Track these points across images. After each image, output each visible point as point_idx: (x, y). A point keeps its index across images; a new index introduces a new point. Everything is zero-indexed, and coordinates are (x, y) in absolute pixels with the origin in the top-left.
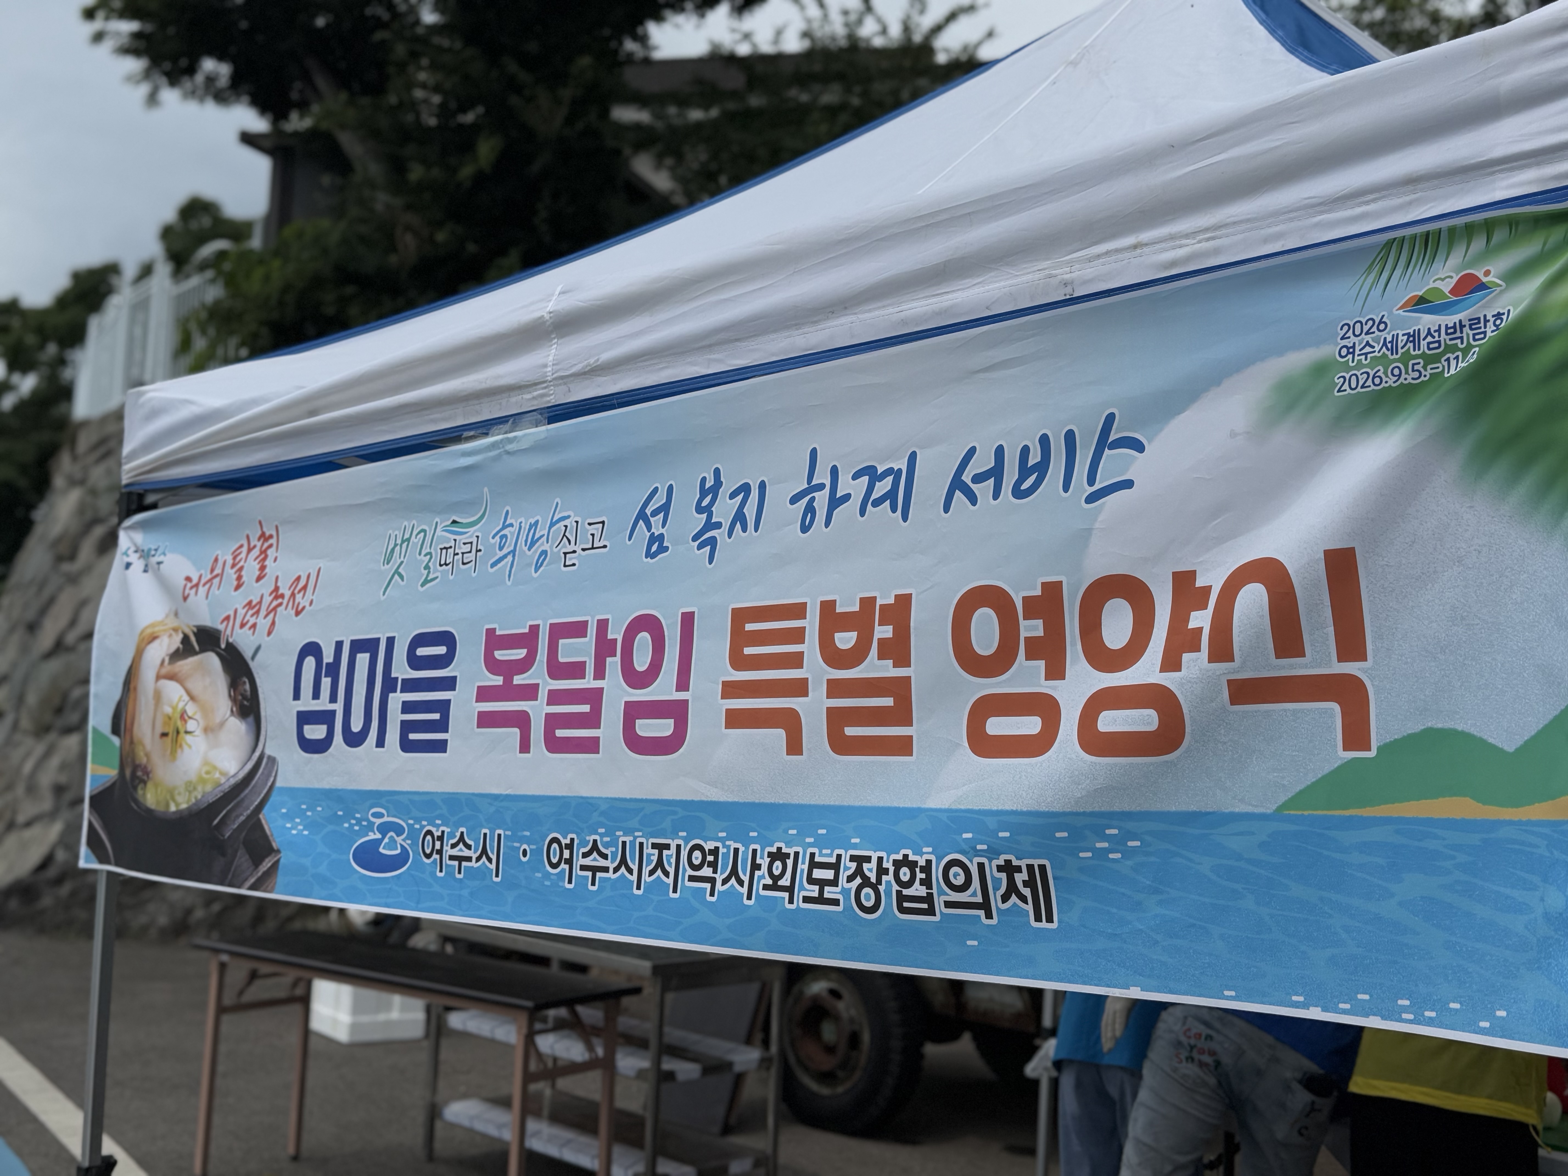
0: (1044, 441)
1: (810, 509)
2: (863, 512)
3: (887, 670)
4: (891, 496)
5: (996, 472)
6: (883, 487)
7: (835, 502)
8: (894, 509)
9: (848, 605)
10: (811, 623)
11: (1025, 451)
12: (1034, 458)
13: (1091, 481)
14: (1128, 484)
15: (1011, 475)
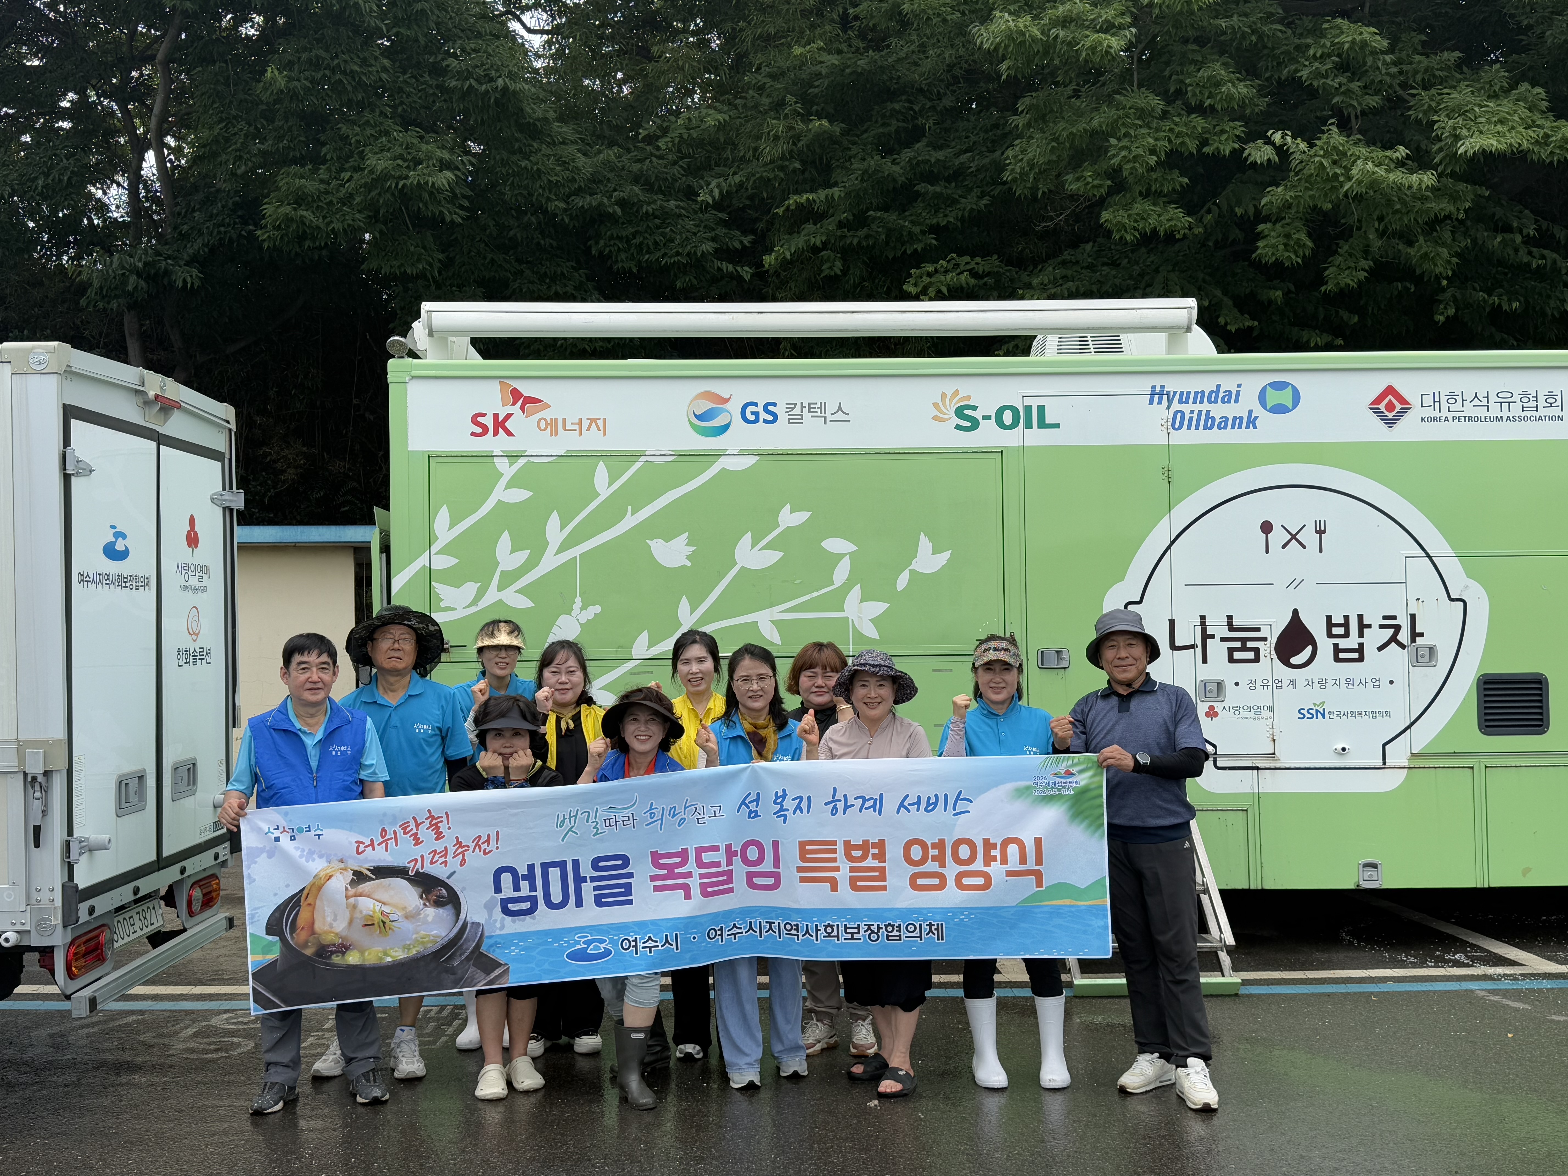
0: (936, 796)
1: (835, 807)
2: (861, 811)
3: (876, 863)
4: (874, 807)
5: (918, 803)
6: (869, 804)
7: (846, 807)
8: (875, 811)
9: (857, 840)
10: (840, 847)
11: (929, 798)
12: (933, 800)
13: (954, 809)
14: (968, 812)
15: (923, 804)
